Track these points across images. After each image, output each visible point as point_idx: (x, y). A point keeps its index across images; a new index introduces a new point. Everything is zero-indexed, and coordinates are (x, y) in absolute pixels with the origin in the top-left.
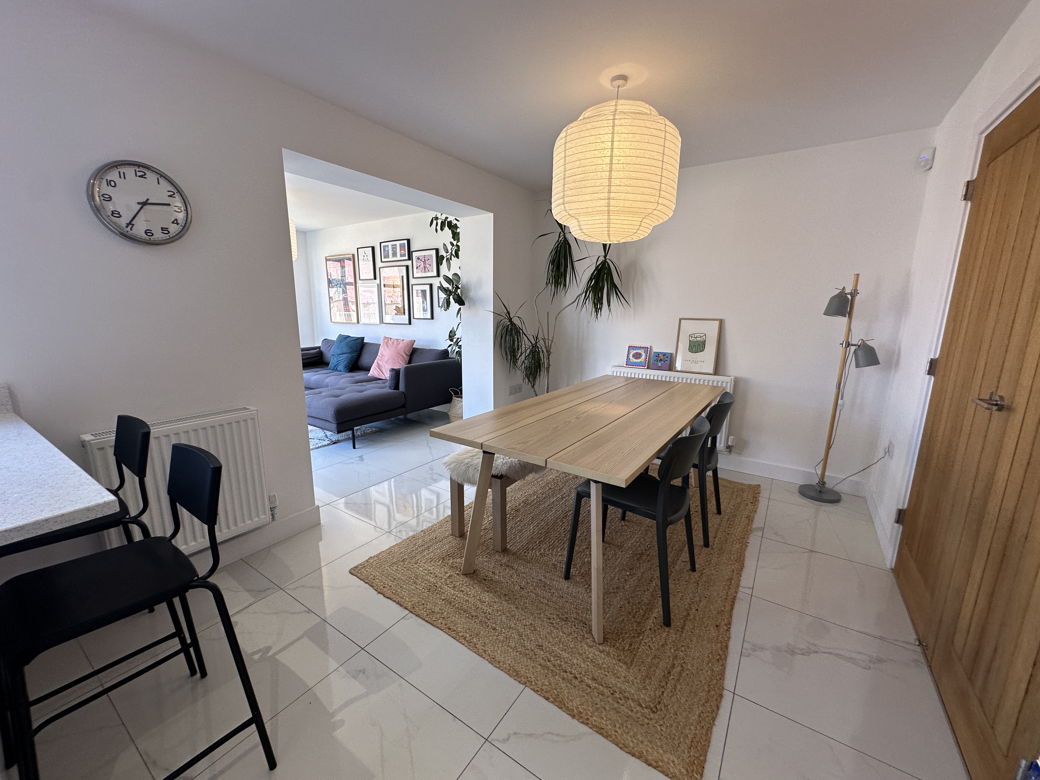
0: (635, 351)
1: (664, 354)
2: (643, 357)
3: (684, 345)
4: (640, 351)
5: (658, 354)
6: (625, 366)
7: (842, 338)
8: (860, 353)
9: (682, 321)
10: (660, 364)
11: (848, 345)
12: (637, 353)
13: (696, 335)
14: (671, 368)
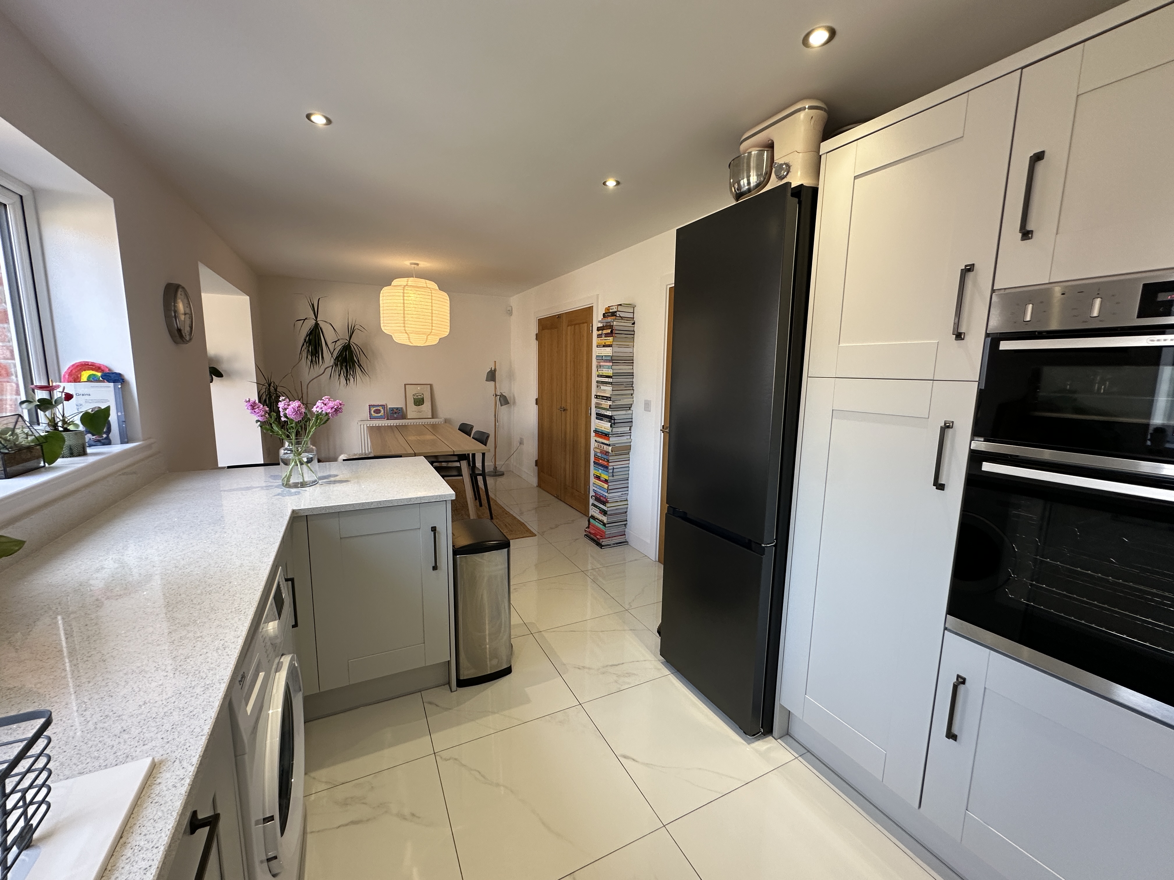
0: (375, 409)
1: (397, 409)
2: (382, 412)
3: (411, 401)
4: (378, 408)
5: (392, 409)
6: (369, 419)
7: (493, 392)
8: (501, 399)
9: (407, 386)
10: (395, 416)
11: (496, 395)
12: (377, 410)
13: (417, 394)
14: (404, 417)
